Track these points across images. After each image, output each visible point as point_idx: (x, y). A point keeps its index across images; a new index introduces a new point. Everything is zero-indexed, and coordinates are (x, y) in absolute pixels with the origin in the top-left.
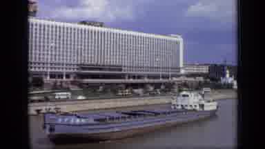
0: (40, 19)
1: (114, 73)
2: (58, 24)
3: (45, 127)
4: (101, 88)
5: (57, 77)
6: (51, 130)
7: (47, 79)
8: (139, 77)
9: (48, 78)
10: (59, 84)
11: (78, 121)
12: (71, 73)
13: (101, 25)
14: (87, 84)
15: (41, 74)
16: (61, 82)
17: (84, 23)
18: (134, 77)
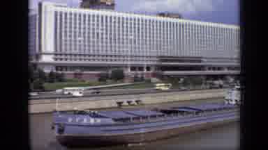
0: (119, 12)
1: (193, 64)
2: (137, 16)
3: (53, 128)
4: (182, 80)
5: (137, 69)
6: (61, 131)
7: (128, 72)
8: (219, 69)
9: (129, 70)
10: (139, 76)
11: (92, 121)
12: (152, 65)
13: (180, 17)
14: (168, 76)
15: (122, 67)
16: (142, 74)
17: (162, 15)
18: (214, 69)
